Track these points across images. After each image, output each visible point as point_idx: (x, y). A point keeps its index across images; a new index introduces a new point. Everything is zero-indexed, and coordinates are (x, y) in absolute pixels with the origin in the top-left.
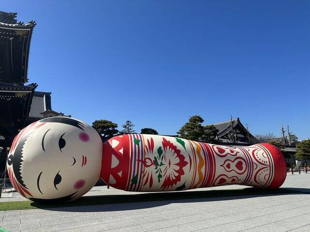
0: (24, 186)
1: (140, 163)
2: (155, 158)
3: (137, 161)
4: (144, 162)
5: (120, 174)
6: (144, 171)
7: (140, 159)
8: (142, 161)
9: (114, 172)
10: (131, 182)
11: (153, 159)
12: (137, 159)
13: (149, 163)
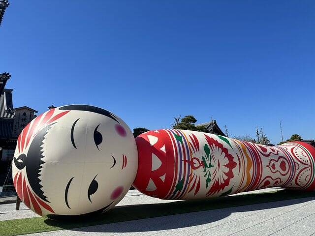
0: (44, 198)
1: (187, 164)
2: (203, 158)
3: (183, 162)
4: (191, 163)
5: (163, 178)
6: (191, 174)
7: (187, 159)
8: (188, 161)
9: (155, 176)
10: (175, 188)
11: (201, 160)
12: (183, 159)
13: (197, 164)
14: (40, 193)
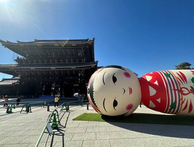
0: (97, 106)
1: (177, 92)
2: (191, 87)
4: (181, 91)
5: (159, 100)
7: (176, 88)
8: (178, 90)
10: (170, 108)
11: (190, 89)
12: (172, 88)
13: (186, 92)
14: (95, 104)
